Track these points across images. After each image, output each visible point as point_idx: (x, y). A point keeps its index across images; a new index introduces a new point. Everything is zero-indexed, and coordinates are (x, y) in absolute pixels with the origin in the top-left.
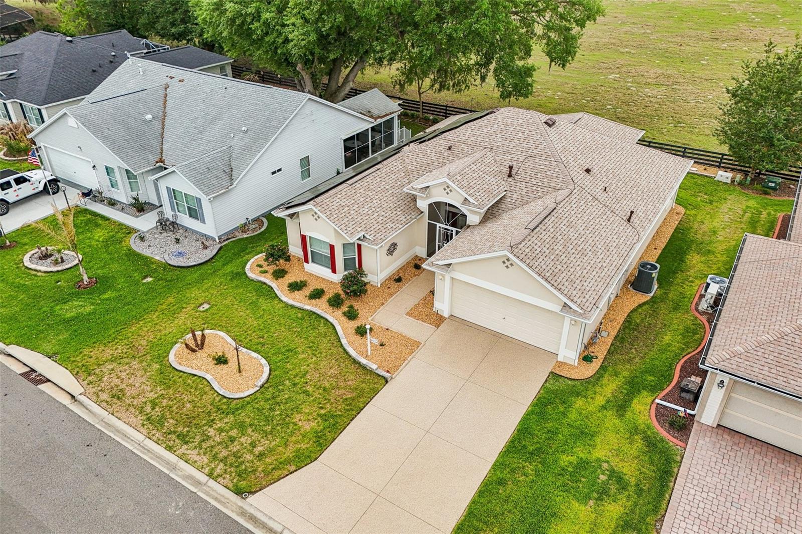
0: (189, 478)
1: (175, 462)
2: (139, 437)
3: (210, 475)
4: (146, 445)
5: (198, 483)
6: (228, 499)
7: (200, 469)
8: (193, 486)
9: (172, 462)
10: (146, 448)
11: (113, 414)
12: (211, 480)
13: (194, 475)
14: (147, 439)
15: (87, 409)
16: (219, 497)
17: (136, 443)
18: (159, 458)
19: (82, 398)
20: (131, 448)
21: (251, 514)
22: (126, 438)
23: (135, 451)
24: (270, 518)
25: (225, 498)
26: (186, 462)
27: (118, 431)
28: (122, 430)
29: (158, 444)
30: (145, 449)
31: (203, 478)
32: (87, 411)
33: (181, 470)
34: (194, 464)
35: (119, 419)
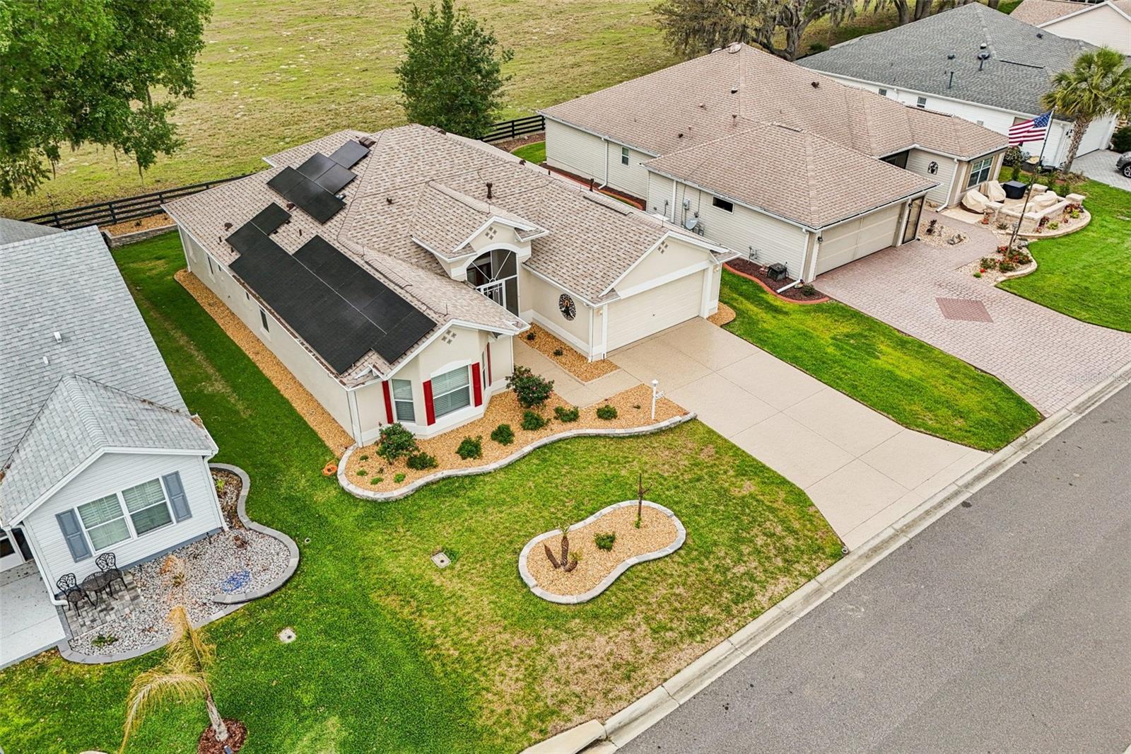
0: (807, 599)
1: (779, 611)
2: (723, 648)
3: (810, 578)
4: (741, 641)
5: (818, 592)
6: (846, 566)
7: (798, 586)
8: (821, 596)
9: (779, 615)
10: (745, 641)
11: (665, 680)
12: (818, 578)
13: (805, 594)
14: (730, 639)
15: (636, 719)
16: (842, 574)
17: (732, 653)
18: (767, 628)
19: (612, 722)
20: (743, 657)
21: (870, 550)
22: (718, 666)
23: (748, 654)
24: (878, 535)
25: (845, 569)
26: (783, 599)
27: (702, 675)
28: (702, 669)
29: (744, 626)
30: (747, 643)
31: (813, 585)
32: (641, 719)
33: (794, 605)
34: (788, 592)
35: (678, 671)
